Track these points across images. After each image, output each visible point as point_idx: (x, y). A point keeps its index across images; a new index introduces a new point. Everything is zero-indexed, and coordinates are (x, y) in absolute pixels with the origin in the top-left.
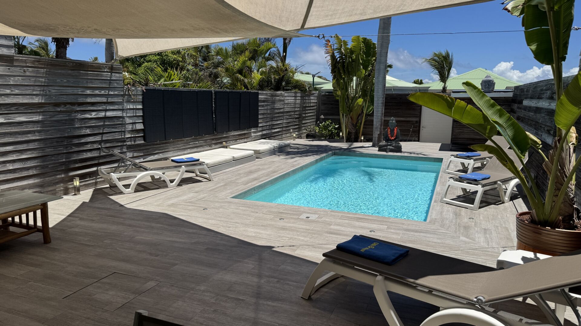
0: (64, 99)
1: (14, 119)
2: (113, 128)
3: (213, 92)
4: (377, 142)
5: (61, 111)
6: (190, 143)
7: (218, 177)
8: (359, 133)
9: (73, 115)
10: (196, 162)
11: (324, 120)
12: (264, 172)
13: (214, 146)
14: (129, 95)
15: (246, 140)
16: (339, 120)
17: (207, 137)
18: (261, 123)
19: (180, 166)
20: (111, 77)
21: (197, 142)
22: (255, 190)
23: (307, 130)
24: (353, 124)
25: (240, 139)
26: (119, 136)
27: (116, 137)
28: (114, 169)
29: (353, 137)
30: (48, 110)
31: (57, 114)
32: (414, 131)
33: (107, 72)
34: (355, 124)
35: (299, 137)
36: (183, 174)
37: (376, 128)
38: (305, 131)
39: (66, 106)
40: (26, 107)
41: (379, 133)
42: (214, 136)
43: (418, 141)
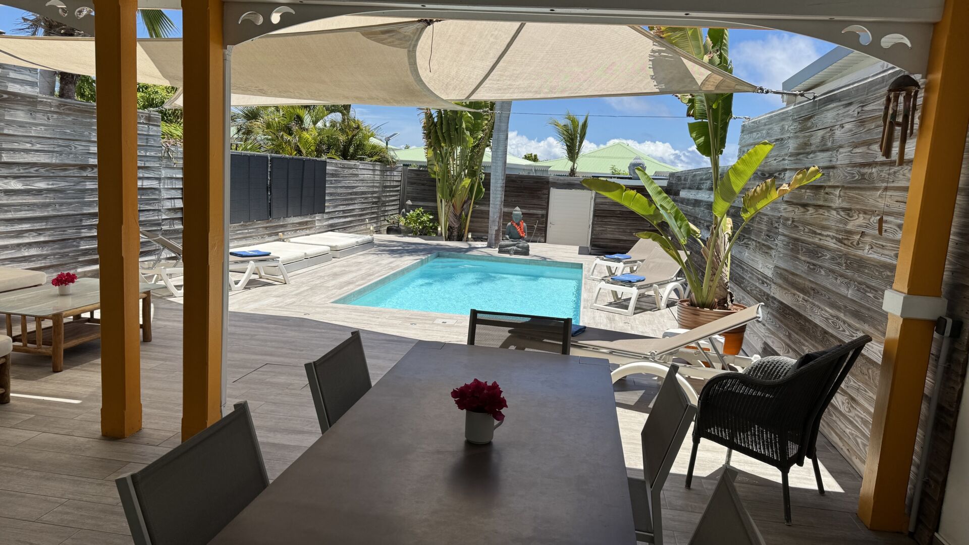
1: (33, 185)
2: (147, 204)
3: (269, 158)
4: (493, 242)
5: (87, 176)
6: (238, 232)
7: (298, 277)
8: (465, 228)
10: (263, 257)
11: (413, 207)
12: (354, 274)
13: (267, 239)
14: (169, 158)
15: (308, 232)
16: (436, 208)
17: (259, 224)
18: (328, 207)
19: (248, 262)
20: (148, 131)
21: (246, 231)
23: (388, 221)
24: (455, 215)
25: (300, 229)
26: (153, 216)
27: (149, 217)
28: (152, 262)
29: (455, 233)
30: (72, 175)
31: (83, 180)
32: (539, 229)
33: (143, 123)
34: (458, 215)
35: (378, 231)
36: (249, 275)
37: (494, 221)
38: (386, 223)
39: (93, 169)
40: (48, 168)
41: (496, 228)
42: (268, 223)
43: (545, 242)
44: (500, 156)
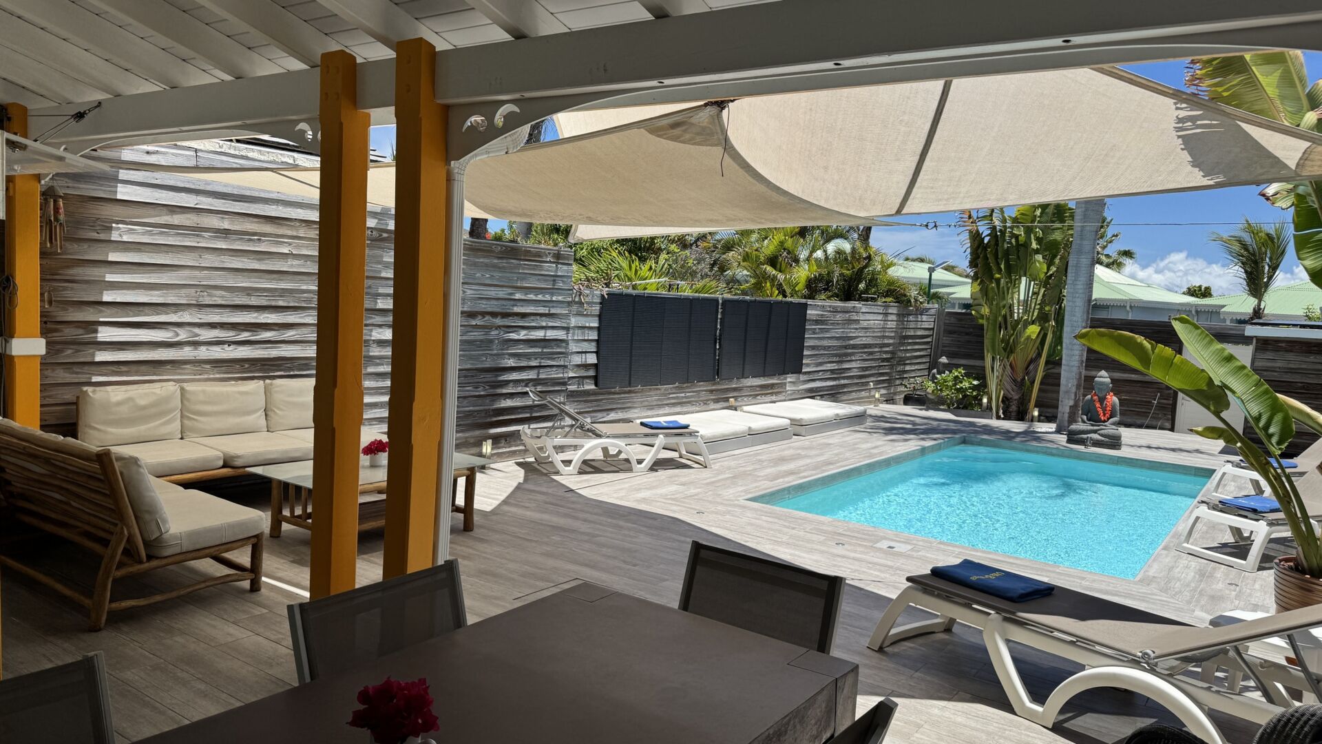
0: (483, 306)
2: (549, 359)
3: (720, 302)
5: (476, 325)
6: (671, 396)
7: (722, 463)
8: (1029, 401)
9: (492, 333)
10: (681, 430)
11: (949, 367)
12: (809, 461)
13: (712, 406)
14: (581, 303)
15: (774, 398)
16: (983, 368)
17: (700, 386)
18: (808, 365)
19: (656, 435)
20: (556, 271)
21: (683, 395)
22: (789, 493)
23: (906, 386)
24: (1015, 381)
25: (762, 394)
26: (557, 374)
27: (552, 374)
28: (545, 430)
29: (1014, 408)
31: (471, 329)
32: (1161, 407)
33: (550, 262)
34: (1019, 380)
35: (890, 400)
36: (657, 452)
37: (1067, 392)
38: (903, 389)
39: (484, 317)
41: (1071, 403)
42: (714, 385)
43: (1172, 429)
44: (1081, 291)
